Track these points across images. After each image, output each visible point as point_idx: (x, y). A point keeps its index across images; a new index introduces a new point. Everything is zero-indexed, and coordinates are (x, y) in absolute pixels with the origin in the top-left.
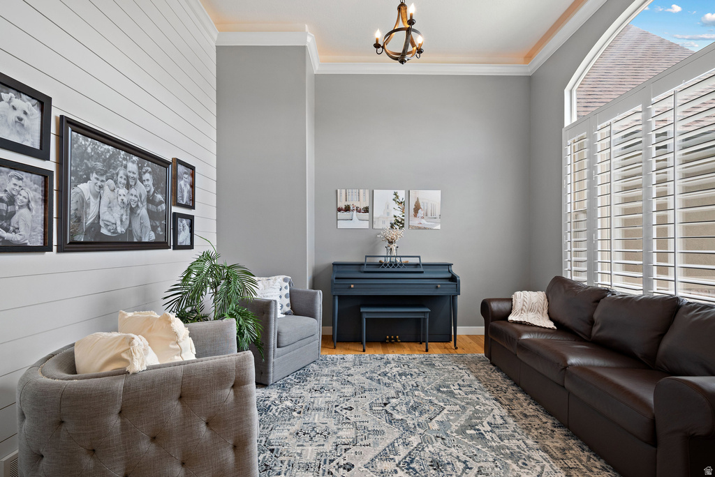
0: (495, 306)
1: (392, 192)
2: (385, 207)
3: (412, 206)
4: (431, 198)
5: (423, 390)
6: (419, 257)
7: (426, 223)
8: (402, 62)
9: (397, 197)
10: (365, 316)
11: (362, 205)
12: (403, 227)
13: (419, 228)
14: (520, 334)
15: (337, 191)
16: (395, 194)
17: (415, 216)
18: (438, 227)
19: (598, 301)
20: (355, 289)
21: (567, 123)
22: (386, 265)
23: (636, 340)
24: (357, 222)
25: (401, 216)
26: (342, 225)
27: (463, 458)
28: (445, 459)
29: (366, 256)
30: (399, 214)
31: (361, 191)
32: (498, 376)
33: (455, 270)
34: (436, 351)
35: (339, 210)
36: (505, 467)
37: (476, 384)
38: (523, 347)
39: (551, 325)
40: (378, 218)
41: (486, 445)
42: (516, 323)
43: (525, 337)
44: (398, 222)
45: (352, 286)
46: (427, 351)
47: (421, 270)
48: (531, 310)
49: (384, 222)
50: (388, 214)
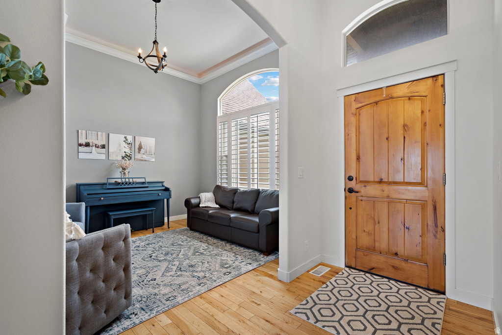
0: (194, 201)
1: (123, 136)
2: (118, 145)
3: (137, 147)
4: (149, 142)
5: (165, 247)
6: (145, 178)
7: (146, 157)
8: (156, 72)
9: (127, 140)
10: (113, 217)
11: (100, 143)
12: (131, 159)
13: (142, 160)
14: (208, 211)
15: (78, 131)
16: (125, 138)
17: (139, 152)
18: (154, 160)
19: (235, 194)
20: (104, 201)
21: (219, 115)
22: (123, 183)
23: (248, 205)
24: (97, 155)
25: (129, 152)
26: (81, 156)
27: (200, 261)
28: (193, 264)
29: (108, 179)
30: (128, 150)
31: (99, 133)
32: (196, 234)
33: (166, 185)
34: (158, 232)
35: (80, 145)
36: (215, 258)
37: (189, 239)
38: (211, 216)
39: (218, 206)
40: (113, 153)
41: (206, 255)
42: (204, 207)
43: (210, 212)
44: (128, 156)
45: (102, 198)
46: (153, 232)
47: (147, 185)
48: (208, 201)
49: (117, 156)
50: (120, 150)
